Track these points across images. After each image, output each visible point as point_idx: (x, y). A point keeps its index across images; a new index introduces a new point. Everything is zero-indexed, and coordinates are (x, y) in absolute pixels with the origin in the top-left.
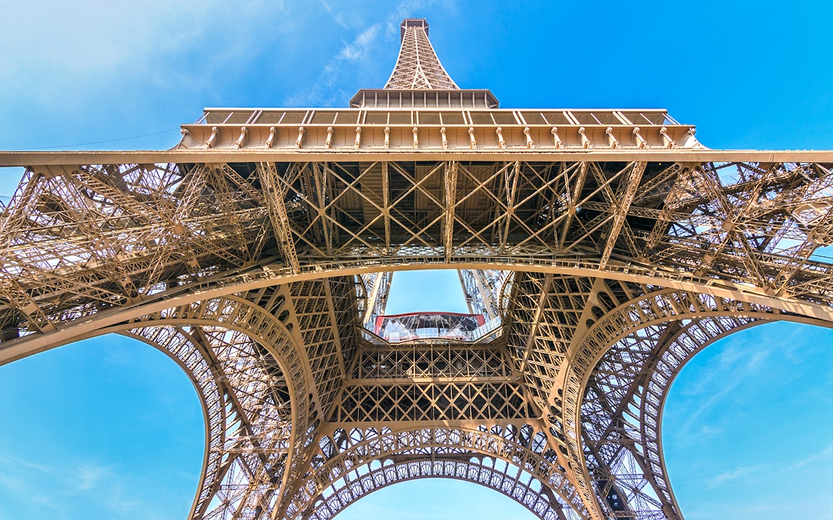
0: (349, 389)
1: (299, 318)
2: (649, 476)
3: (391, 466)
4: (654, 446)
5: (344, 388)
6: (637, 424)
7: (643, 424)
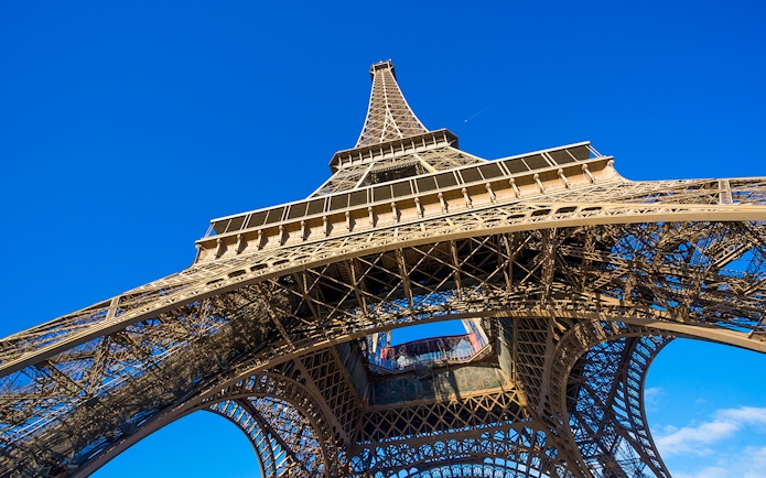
0: (368, 415)
1: (309, 373)
2: (646, 459)
3: (416, 473)
4: (643, 432)
5: (362, 415)
6: (625, 415)
7: (630, 415)
